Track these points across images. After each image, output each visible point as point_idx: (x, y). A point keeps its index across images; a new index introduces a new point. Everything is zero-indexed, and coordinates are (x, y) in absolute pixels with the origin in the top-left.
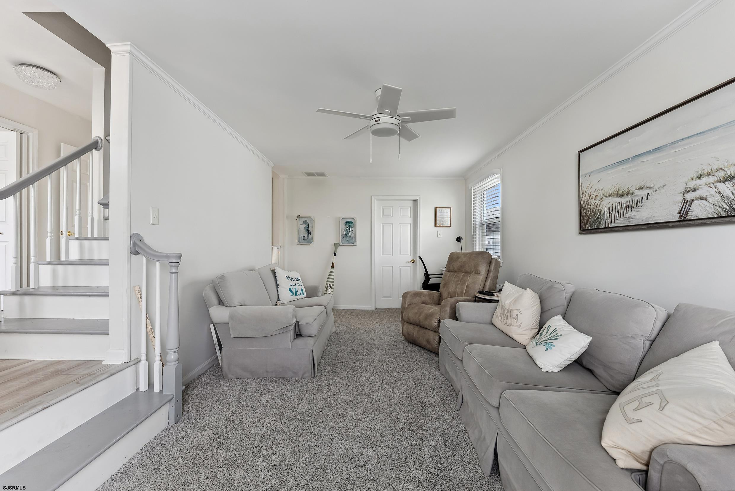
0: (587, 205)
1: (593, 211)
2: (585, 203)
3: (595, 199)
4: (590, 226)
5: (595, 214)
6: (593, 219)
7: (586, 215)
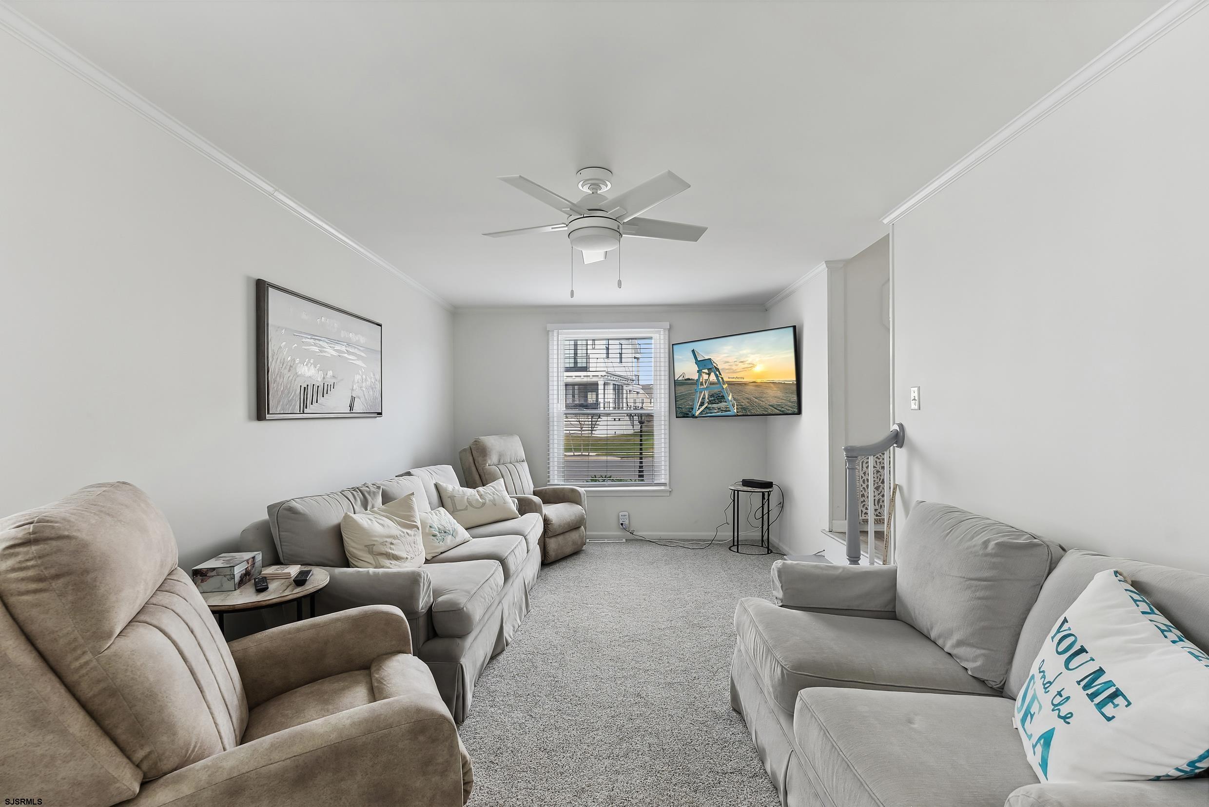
0: (278, 375)
1: (286, 387)
2: (276, 372)
3: (289, 371)
4: (283, 410)
5: (289, 392)
6: (286, 399)
7: (277, 391)
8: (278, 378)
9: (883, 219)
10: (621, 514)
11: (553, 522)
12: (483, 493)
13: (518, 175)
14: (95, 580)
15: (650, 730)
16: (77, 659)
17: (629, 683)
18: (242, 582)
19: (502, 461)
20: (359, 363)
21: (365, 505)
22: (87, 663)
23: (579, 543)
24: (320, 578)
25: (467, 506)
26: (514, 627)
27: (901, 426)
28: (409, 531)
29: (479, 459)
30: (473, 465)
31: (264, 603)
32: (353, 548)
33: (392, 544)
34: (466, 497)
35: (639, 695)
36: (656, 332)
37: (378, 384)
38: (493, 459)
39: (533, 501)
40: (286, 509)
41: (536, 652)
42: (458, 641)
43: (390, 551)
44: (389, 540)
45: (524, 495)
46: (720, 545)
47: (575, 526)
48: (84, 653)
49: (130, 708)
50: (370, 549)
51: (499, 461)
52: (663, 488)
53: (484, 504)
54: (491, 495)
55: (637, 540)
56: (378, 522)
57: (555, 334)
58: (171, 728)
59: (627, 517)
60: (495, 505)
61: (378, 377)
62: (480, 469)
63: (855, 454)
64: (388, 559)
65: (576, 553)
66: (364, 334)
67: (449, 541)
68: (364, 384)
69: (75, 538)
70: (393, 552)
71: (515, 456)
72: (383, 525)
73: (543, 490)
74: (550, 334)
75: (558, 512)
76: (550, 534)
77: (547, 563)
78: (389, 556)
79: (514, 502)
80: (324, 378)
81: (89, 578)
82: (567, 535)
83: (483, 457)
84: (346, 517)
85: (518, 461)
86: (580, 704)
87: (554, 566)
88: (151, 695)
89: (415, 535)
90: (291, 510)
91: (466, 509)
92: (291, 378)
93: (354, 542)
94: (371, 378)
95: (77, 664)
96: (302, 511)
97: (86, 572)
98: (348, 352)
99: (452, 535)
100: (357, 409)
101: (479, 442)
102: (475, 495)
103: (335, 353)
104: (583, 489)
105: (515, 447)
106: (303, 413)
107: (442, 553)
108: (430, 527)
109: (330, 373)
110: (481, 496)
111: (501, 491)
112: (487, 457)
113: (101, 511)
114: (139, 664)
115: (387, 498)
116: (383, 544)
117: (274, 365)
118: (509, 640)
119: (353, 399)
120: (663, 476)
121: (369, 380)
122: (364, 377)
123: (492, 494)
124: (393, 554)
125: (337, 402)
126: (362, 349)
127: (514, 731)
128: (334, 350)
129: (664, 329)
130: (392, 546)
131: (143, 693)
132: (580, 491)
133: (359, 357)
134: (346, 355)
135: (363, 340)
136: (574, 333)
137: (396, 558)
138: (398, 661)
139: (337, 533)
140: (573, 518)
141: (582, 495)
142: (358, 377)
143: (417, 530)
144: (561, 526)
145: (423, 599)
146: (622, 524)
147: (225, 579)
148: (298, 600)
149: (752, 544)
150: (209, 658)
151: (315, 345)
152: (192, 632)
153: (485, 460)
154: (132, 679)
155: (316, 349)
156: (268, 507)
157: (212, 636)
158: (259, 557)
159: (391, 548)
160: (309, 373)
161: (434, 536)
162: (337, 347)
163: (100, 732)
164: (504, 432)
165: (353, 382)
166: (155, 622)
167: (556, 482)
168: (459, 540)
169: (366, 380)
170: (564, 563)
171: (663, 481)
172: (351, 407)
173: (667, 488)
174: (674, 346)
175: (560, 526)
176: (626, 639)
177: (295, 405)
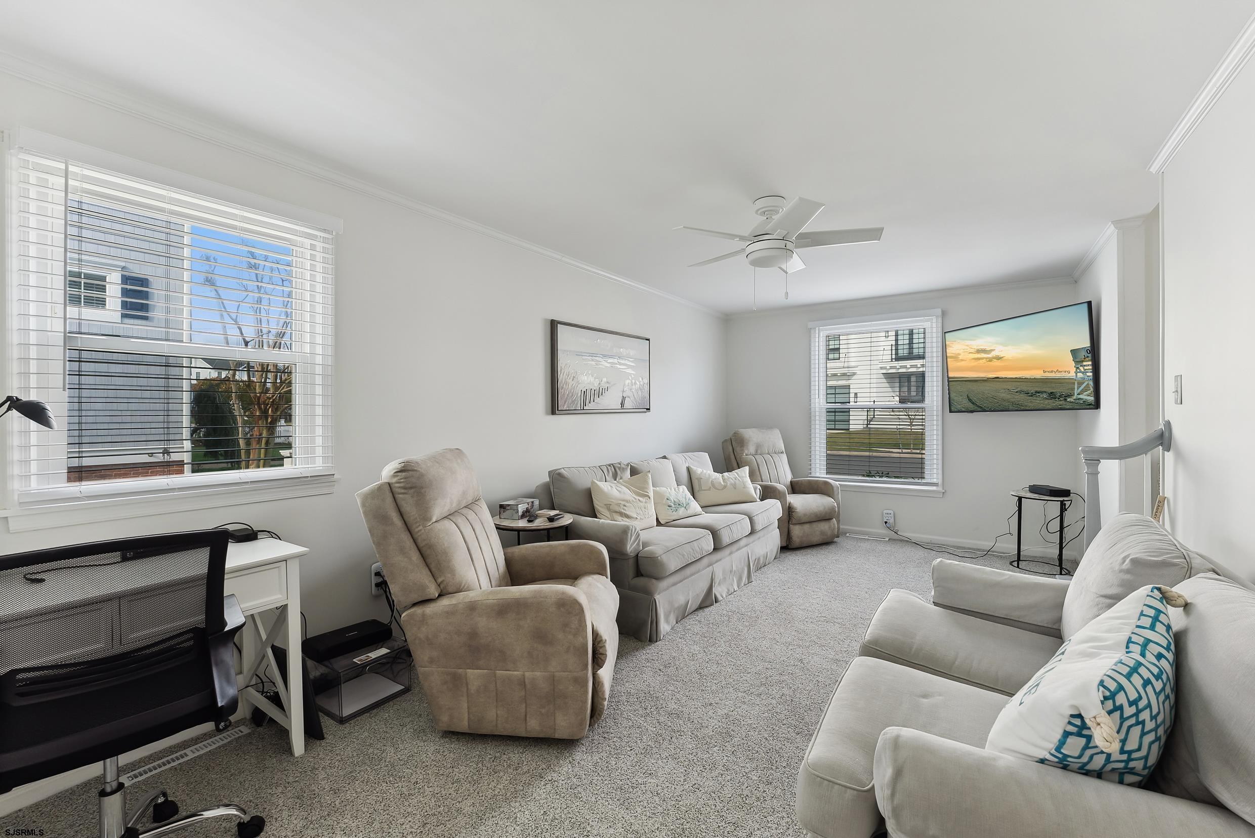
0: (564, 384)
1: (571, 392)
3: (573, 380)
4: (568, 407)
5: (572, 395)
6: (571, 400)
7: (564, 394)
8: (565, 386)
9: (1149, 168)
10: (885, 511)
11: (798, 510)
12: (726, 477)
13: (682, 227)
14: (425, 492)
15: (791, 686)
16: (417, 528)
17: (799, 650)
18: (523, 516)
19: (759, 452)
20: (629, 371)
21: (615, 477)
22: (421, 530)
23: (829, 534)
24: (567, 520)
25: (710, 487)
26: (728, 590)
27: (1168, 424)
28: (641, 499)
29: (738, 449)
30: (732, 454)
31: (528, 528)
32: (597, 505)
33: (625, 506)
34: (711, 480)
35: (801, 661)
36: (927, 321)
37: (647, 386)
38: (751, 449)
39: (777, 488)
40: (556, 474)
41: (737, 611)
42: (654, 581)
43: (623, 511)
44: (623, 503)
45: (770, 483)
46: (1001, 558)
47: (825, 517)
48: (420, 525)
49: (436, 556)
50: (608, 507)
51: (757, 452)
52: (934, 488)
53: (725, 487)
54: (732, 480)
55: (901, 541)
56: (617, 489)
57: (817, 332)
58: (453, 572)
59: (892, 515)
60: (735, 488)
61: (646, 381)
62: (738, 457)
63: (1095, 457)
64: (621, 516)
65: (826, 543)
66: (635, 349)
67: (682, 512)
68: (634, 387)
69: (419, 471)
70: (624, 511)
71: (773, 447)
72: (620, 492)
73: (799, 480)
74: (812, 331)
75: (802, 502)
76: (794, 521)
77: (788, 547)
78: (622, 514)
79: (755, 489)
80: (599, 384)
81: (423, 491)
82: (815, 525)
83: (741, 447)
84: (593, 483)
85: (777, 452)
86: (747, 654)
87: (798, 552)
88: (446, 553)
89: (646, 502)
90: (560, 474)
91: (709, 489)
92: (573, 385)
93: (598, 501)
94: (640, 382)
95: (417, 530)
96: (566, 476)
97: (422, 488)
98: (620, 364)
99: (685, 508)
100: (627, 405)
101: (737, 434)
102: (718, 479)
103: (608, 365)
104: (837, 483)
105: (776, 440)
106: (583, 409)
107: (674, 520)
108: (667, 499)
109: (605, 380)
110: (724, 480)
111: (743, 477)
112: (744, 447)
113: (435, 461)
114: (441, 536)
115: (634, 472)
116: (619, 505)
117: (561, 377)
118: (720, 598)
119: (624, 398)
120: (935, 476)
121: (638, 383)
122: (633, 381)
123: (734, 479)
124: (624, 513)
125: (611, 400)
126: (631, 360)
127: (686, 657)
128: (608, 363)
129: (937, 317)
130: (624, 507)
131: (441, 551)
132: (833, 484)
133: (629, 367)
134: (618, 366)
135: (632, 353)
136: (835, 329)
137: (628, 517)
138: (593, 578)
139: (588, 494)
140: (821, 509)
141: (835, 489)
142: (627, 382)
143: (649, 499)
144: (807, 515)
145: (631, 546)
146: (886, 523)
147: (514, 512)
148: (548, 530)
149: (1042, 561)
150: (482, 547)
151: (592, 360)
152: (474, 531)
153: (743, 450)
154: (438, 542)
155: (593, 363)
156: (549, 472)
157: (488, 536)
158: (537, 502)
159: (623, 509)
160: (587, 381)
161: (669, 506)
162: (610, 360)
163: (425, 564)
164: (765, 425)
165: (625, 385)
166: (454, 520)
167: (818, 475)
168: (690, 512)
169: (635, 383)
170: (809, 551)
171: (935, 481)
172: (622, 404)
173: (940, 489)
174: (947, 334)
175: (805, 515)
176: (822, 619)
177: (577, 404)
